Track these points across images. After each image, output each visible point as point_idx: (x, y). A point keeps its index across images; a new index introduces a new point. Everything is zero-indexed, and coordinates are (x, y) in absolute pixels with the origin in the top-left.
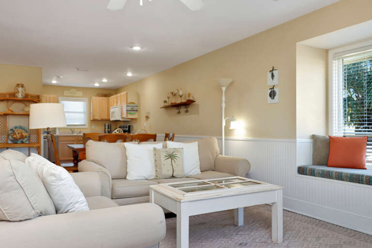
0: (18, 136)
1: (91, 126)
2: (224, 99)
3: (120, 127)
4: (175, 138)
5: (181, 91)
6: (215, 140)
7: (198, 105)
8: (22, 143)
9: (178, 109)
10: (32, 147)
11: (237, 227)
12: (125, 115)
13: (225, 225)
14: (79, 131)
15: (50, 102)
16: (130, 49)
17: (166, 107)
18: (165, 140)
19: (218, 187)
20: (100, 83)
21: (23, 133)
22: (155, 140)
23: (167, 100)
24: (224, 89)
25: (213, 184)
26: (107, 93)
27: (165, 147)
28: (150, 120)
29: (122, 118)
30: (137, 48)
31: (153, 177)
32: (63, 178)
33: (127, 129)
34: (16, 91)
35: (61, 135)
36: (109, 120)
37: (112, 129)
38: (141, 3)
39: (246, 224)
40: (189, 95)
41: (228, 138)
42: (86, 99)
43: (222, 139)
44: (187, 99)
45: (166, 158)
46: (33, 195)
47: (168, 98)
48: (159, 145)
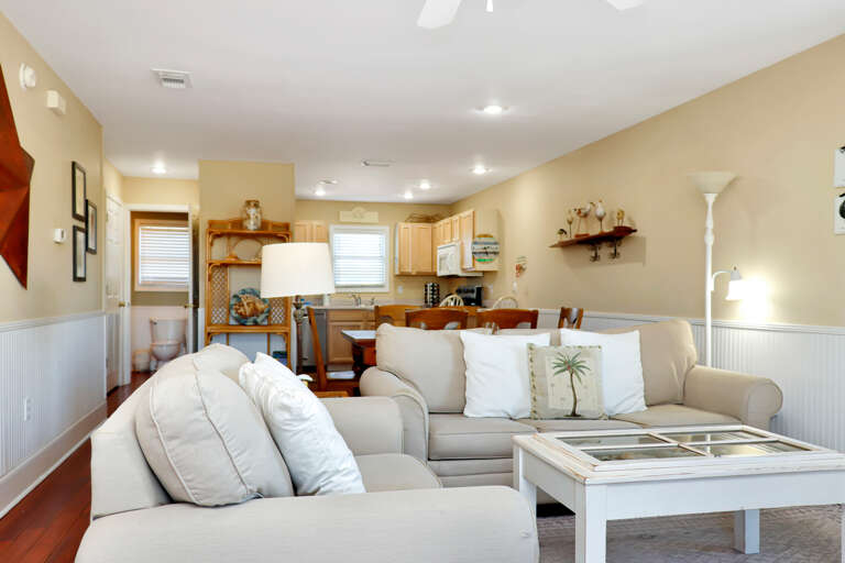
0: (248, 310)
1: (396, 288)
2: (710, 224)
3: (459, 292)
4: (583, 319)
5: (599, 205)
6: (686, 329)
7: (644, 239)
8: (256, 324)
9: (595, 249)
10: (275, 333)
11: (740, 556)
12: (468, 264)
13: (707, 549)
14: (370, 299)
15: (312, 241)
16: (478, 112)
17: (565, 245)
18: (560, 326)
19: (685, 452)
20: (415, 192)
21: (257, 305)
22: (534, 326)
23: (566, 228)
24: (711, 198)
25: (674, 443)
26: (432, 213)
27: (556, 342)
28: (525, 275)
29: (463, 270)
30: (493, 110)
31: (527, 414)
32: (307, 416)
33: (474, 296)
34: (245, 216)
35: (334, 307)
36: (435, 275)
37: (442, 294)
38: (490, 8)
39: (767, 551)
40: (621, 214)
41: (721, 321)
42: (387, 228)
43: (704, 325)
44: (616, 225)
45: (559, 369)
46: (243, 452)
47: (570, 223)
48: (541, 338)
